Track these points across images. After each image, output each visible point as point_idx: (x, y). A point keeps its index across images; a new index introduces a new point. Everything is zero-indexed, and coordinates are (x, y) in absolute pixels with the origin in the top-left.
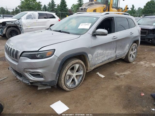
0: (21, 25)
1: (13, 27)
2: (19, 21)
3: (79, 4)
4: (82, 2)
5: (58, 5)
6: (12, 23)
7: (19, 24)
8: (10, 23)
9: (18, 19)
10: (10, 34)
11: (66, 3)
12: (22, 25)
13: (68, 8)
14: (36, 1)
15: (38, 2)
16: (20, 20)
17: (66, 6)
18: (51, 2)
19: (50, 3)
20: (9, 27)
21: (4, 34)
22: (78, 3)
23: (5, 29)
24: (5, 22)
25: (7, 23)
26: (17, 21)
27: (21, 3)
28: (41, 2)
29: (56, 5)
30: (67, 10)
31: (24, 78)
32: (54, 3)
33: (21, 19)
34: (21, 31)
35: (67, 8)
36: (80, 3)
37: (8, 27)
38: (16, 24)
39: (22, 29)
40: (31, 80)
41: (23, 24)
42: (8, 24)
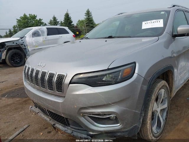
0: (25, 45)
1: (15, 48)
2: (22, 40)
3: (87, 18)
4: (91, 15)
5: (61, 22)
6: (13, 43)
7: (23, 44)
8: (11, 44)
9: (22, 38)
10: (12, 59)
11: (71, 19)
12: (27, 46)
13: (74, 24)
14: (36, 19)
15: (38, 20)
16: (23, 38)
17: (72, 22)
18: (52, 19)
19: (51, 21)
20: (10, 49)
21: (3, 59)
22: (85, 17)
23: (5, 52)
24: (4, 43)
25: (6, 43)
26: (20, 41)
27: (17, 22)
28: (42, 20)
29: (59, 22)
30: (73, 27)
31: (76, 128)
32: (57, 20)
33: (26, 37)
34: (26, 53)
35: (72, 25)
36: (89, 16)
37: (8, 49)
38: (18, 45)
39: (27, 51)
40: (93, 131)
41: (28, 44)
42: (8, 46)
